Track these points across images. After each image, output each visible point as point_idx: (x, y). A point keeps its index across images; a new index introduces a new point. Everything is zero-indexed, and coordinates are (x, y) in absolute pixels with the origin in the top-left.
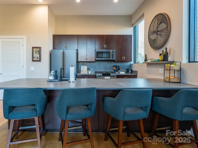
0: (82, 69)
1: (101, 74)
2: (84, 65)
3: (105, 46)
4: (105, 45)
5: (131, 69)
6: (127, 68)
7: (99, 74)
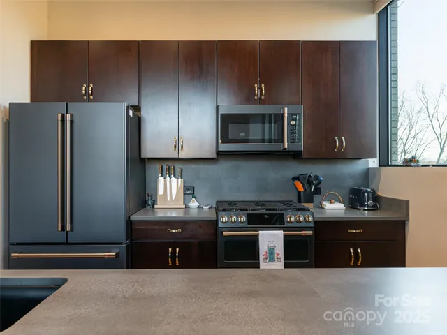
0: (161, 191)
1: (243, 219)
2: (169, 172)
3: (259, 90)
4: (260, 88)
5: (374, 192)
6: (350, 183)
7: (234, 219)
